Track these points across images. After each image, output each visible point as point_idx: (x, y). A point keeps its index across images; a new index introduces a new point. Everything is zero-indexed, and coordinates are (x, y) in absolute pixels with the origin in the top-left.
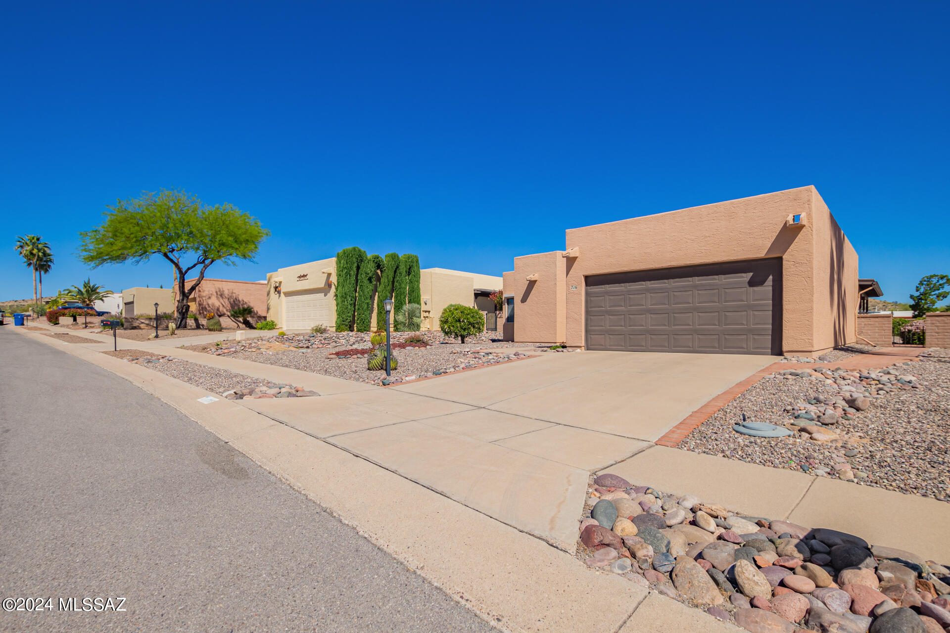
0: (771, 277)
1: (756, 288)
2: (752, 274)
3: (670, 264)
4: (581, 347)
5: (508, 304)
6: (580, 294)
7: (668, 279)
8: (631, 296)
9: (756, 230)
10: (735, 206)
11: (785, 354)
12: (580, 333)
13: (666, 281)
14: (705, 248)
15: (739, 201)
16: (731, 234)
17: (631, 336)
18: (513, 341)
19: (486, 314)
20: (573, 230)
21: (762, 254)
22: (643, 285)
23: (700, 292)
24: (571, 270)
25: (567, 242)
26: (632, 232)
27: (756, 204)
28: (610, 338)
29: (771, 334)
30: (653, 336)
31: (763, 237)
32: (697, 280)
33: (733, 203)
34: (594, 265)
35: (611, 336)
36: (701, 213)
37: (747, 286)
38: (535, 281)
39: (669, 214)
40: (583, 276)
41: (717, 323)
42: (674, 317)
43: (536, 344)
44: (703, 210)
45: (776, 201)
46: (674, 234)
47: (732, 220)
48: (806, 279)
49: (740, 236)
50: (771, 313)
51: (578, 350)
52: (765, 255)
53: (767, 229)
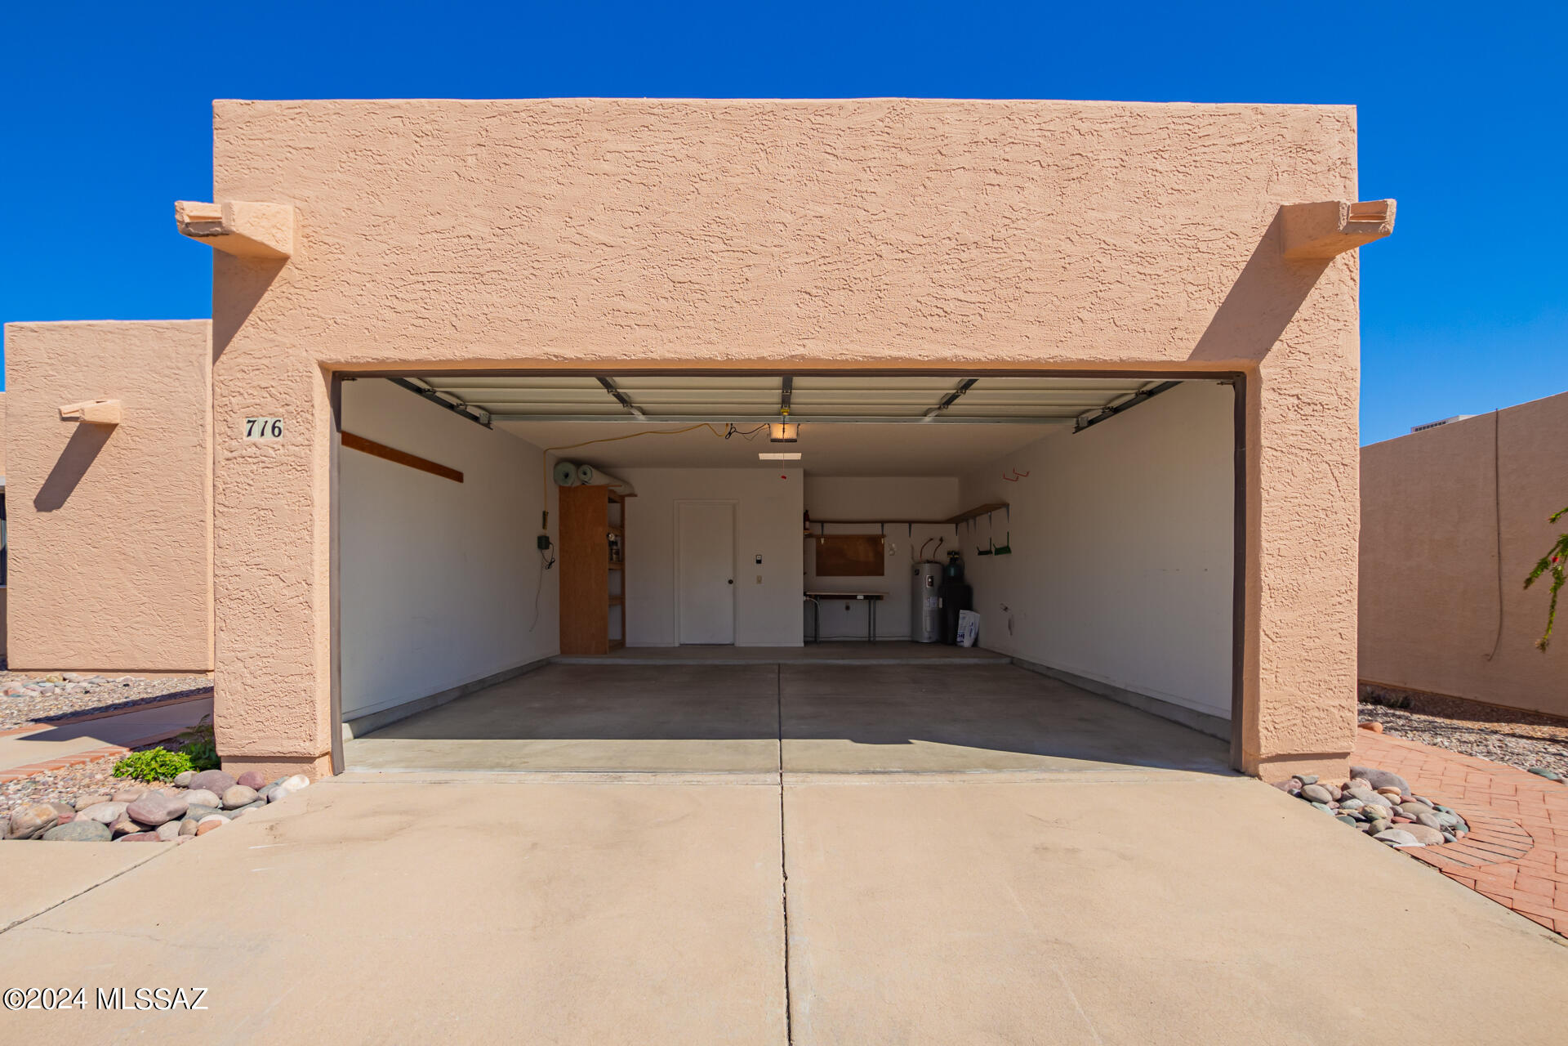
3: (800, 351)
4: (310, 759)
6: (304, 467)
9: (1164, 248)
10: (1084, 127)
11: (1261, 768)
12: (305, 683)
16: (1067, 247)
20: (261, 106)
21: (1181, 350)
24: (244, 329)
25: (219, 172)
26: (606, 167)
27: (1164, 134)
31: (1189, 277)
34: (389, 314)
36: (942, 128)
38: (109, 428)
40: (323, 366)
45: (1237, 140)
46: (821, 210)
47: (1074, 185)
48: (1336, 473)
49: (1106, 261)
51: (295, 783)
52: (1192, 356)
53: (1203, 246)
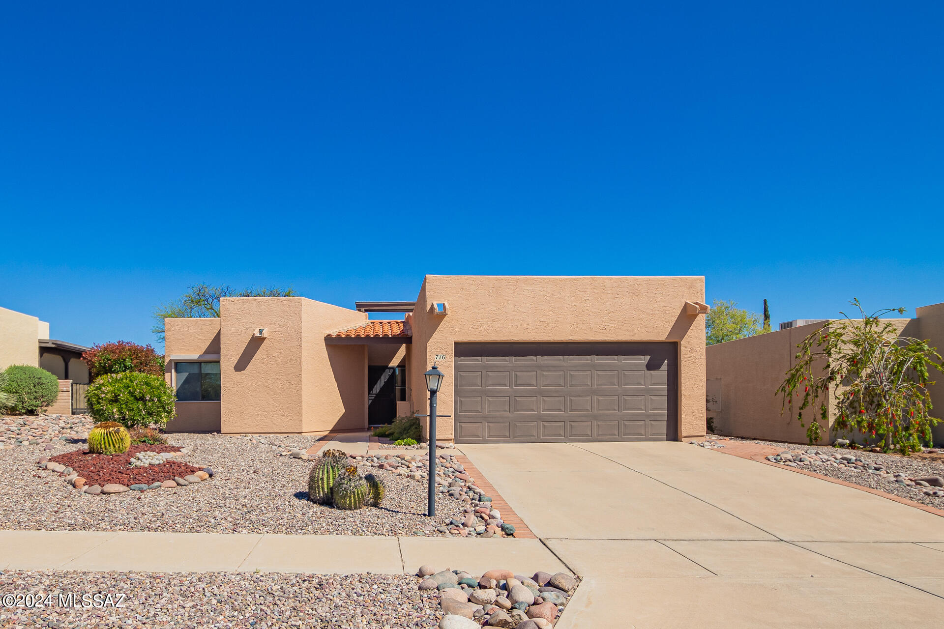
0: (666, 361)
1: (652, 372)
2: (649, 357)
3: (571, 338)
4: (451, 440)
5: (176, 371)
6: (450, 366)
7: (563, 355)
8: (518, 373)
9: (658, 312)
10: (638, 283)
11: (683, 439)
13: (561, 357)
14: (609, 325)
15: (642, 279)
16: (634, 312)
17: (518, 424)
18: (219, 432)
19: (72, 386)
20: (439, 276)
21: (663, 337)
22: (533, 360)
23: (599, 373)
24: (436, 332)
26: (524, 293)
27: (658, 284)
28: (489, 426)
29: (666, 419)
30: (545, 424)
31: (664, 320)
32: (596, 359)
33: (636, 280)
34: (471, 329)
35: (490, 424)
36: (604, 284)
37: (645, 369)
38: (264, 339)
39: (569, 279)
40: (455, 342)
41: (616, 408)
42: (571, 400)
43: (268, 435)
44: (606, 281)
45: (675, 286)
46: (576, 304)
47: (636, 297)
48: (700, 367)
49: (644, 316)
50: (666, 398)
51: (452, 444)
52: (665, 339)
53: (667, 312)
